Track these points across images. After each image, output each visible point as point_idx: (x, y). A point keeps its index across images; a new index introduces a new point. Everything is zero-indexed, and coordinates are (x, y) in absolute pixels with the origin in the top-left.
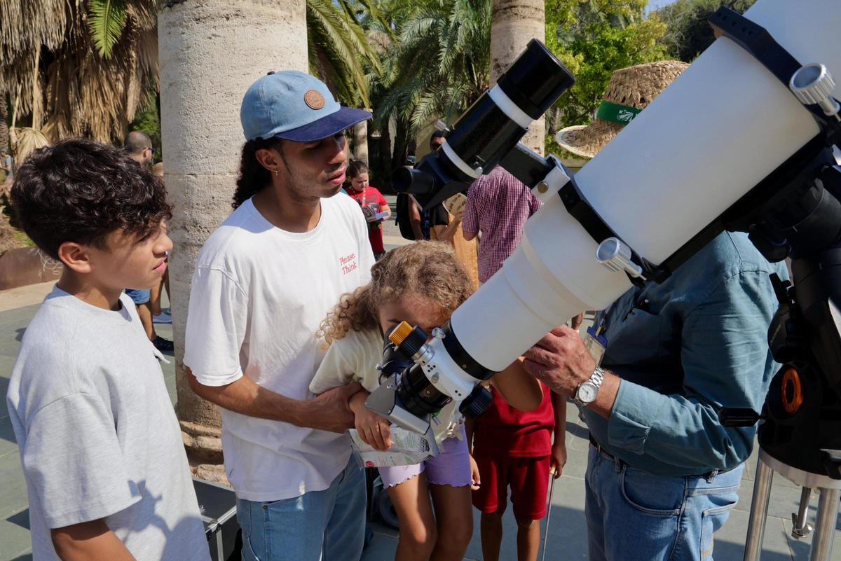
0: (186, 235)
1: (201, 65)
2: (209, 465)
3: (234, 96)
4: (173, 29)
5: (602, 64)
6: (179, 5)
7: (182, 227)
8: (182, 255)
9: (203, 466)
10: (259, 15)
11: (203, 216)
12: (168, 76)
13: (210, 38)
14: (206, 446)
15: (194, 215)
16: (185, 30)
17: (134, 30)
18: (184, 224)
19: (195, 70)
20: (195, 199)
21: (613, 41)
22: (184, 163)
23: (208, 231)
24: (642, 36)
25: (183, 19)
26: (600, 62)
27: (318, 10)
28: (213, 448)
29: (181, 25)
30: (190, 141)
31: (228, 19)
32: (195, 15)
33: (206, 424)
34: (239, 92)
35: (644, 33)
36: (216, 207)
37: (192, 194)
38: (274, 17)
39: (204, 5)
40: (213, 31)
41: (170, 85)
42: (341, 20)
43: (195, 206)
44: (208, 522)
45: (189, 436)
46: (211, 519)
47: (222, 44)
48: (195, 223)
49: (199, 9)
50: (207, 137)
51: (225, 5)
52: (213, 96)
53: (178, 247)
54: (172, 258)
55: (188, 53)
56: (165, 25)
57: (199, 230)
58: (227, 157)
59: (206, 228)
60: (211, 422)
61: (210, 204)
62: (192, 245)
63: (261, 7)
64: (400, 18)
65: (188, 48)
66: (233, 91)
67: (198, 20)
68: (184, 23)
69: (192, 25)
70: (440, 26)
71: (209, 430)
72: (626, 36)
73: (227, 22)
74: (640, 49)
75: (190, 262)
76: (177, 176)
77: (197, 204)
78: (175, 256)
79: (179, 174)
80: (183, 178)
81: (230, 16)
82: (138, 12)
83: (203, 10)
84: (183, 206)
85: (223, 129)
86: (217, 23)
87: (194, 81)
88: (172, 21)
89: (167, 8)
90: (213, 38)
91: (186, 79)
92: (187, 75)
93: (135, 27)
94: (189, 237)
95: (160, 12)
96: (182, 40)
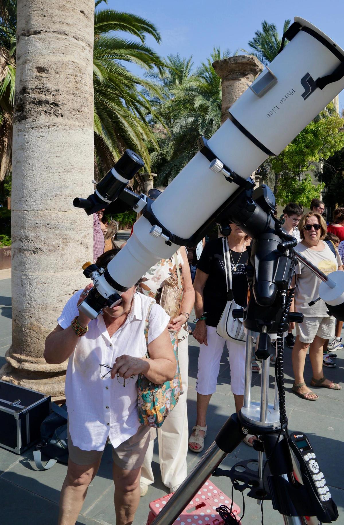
0: (21, 244)
1: (33, 151)
2: (27, 380)
3: (51, 168)
4: (20, 133)
5: (303, 145)
6: (24, 120)
7: (19, 240)
8: (18, 256)
9: (23, 380)
10: (65, 125)
11: (31, 234)
12: (16, 157)
13: (39, 138)
14: (26, 368)
15: (26, 233)
16: (27, 134)
17: (7, 126)
18: (21, 238)
19: (30, 155)
20: (27, 224)
21: (311, 130)
22: (23, 204)
23: (33, 242)
24: (329, 126)
25: (26, 128)
26: (302, 143)
27: (119, 114)
28: (30, 369)
29: (24, 131)
30: (26, 192)
31: (49, 127)
32: (32, 125)
33: (27, 355)
34: (53, 166)
35: (330, 125)
36: (38, 229)
37: (26, 221)
38: (74, 126)
39: (37, 121)
40: (41, 134)
41: (17, 162)
42: (133, 120)
43: (27, 228)
44: (22, 408)
45: (17, 362)
46: (24, 407)
47: (45, 141)
48: (27, 238)
49: (34, 122)
50: (35, 190)
51: (48, 120)
52: (39, 168)
53: (17, 251)
54: (14, 257)
55: (27, 146)
56: (16, 131)
57: (28, 242)
58: (45, 201)
59: (32, 240)
60: (30, 354)
61: (35, 227)
62: (24, 250)
63: (67, 121)
64: (176, 116)
65: (28, 143)
66: (50, 166)
67: (33, 128)
68: (26, 130)
69: (30, 131)
70: (199, 122)
71: (28, 358)
72: (319, 127)
73: (48, 129)
74: (329, 135)
75: (22, 259)
76: (18, 212)
77: (28, 227)
78: (15, 257)
79: (19, 210)
80: (22, 212)
81: (50, 126)
82: (10, 116)
83: (36, 123)
84: (20, 228)
85: (44, 186)
86: (43, 130)
87: (30, 160)
88: (20, 129)
89: (18, 122)
90: (41, 137)
91: (25, 159)
92: (26, 157)
93: (8, 124)
94: (23, 245)
95: (14, 124)
96: (24, 139)
